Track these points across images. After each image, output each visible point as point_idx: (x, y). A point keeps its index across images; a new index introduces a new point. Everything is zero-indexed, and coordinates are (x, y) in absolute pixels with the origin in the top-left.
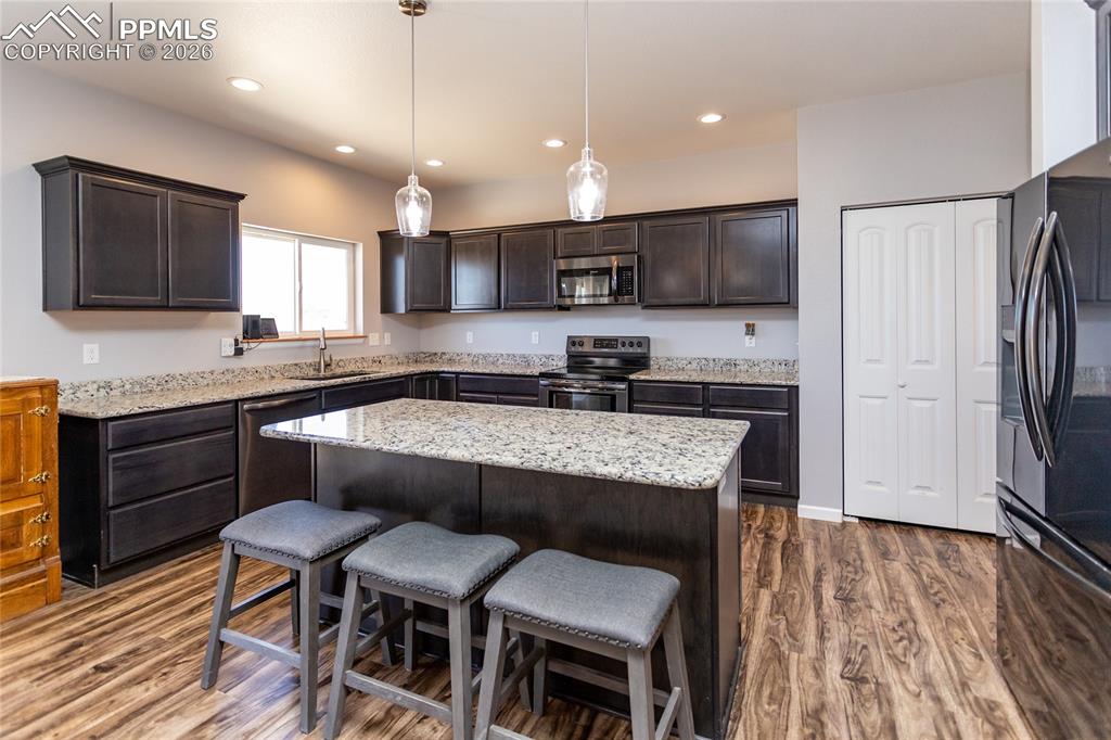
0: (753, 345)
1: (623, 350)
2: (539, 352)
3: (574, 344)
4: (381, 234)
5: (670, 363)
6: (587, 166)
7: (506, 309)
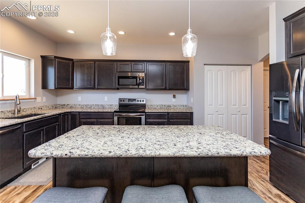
0: (175, 101)
1: (138, 102)
2: (108, 104)
3: (121, 101)
4: (42, 57)
5: (152, 106)
6: (189, 36)
7: (97, 89)
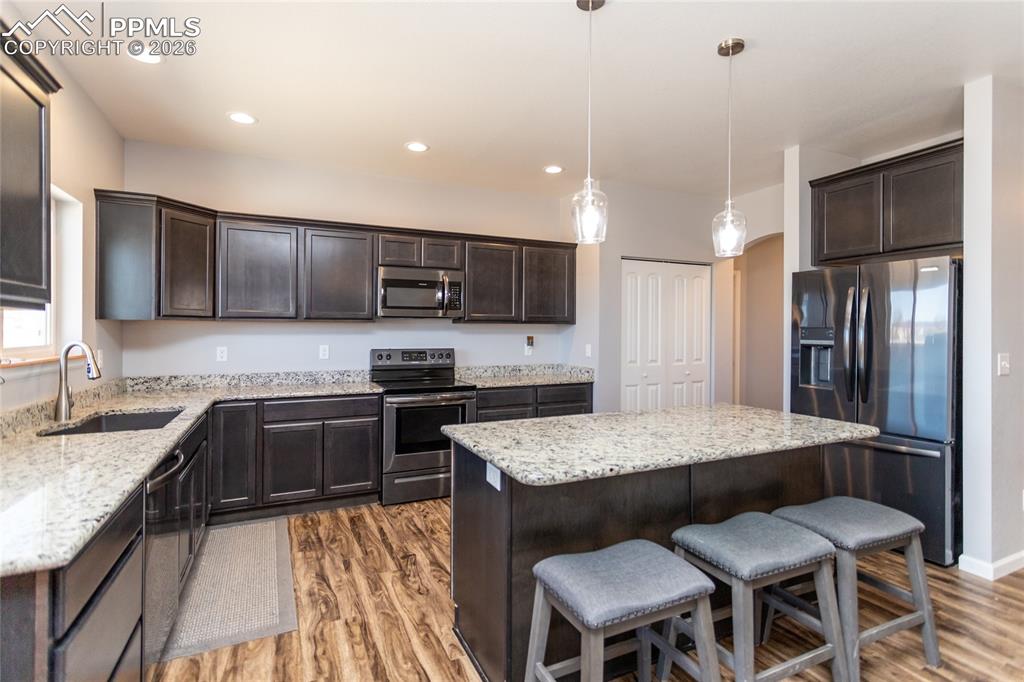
0: (530, 354)
1: (433, 361)
2: (331, 369)
3: (379, 357)
7: (308, 319)
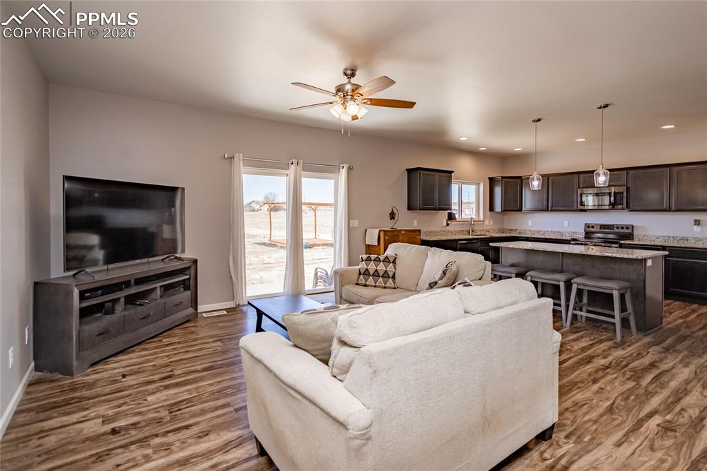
0: (698, 230)
1: (617, 230)
3: (588, 227)
4: (489, 178)
5: (646, 237)
7: (551, 211)
